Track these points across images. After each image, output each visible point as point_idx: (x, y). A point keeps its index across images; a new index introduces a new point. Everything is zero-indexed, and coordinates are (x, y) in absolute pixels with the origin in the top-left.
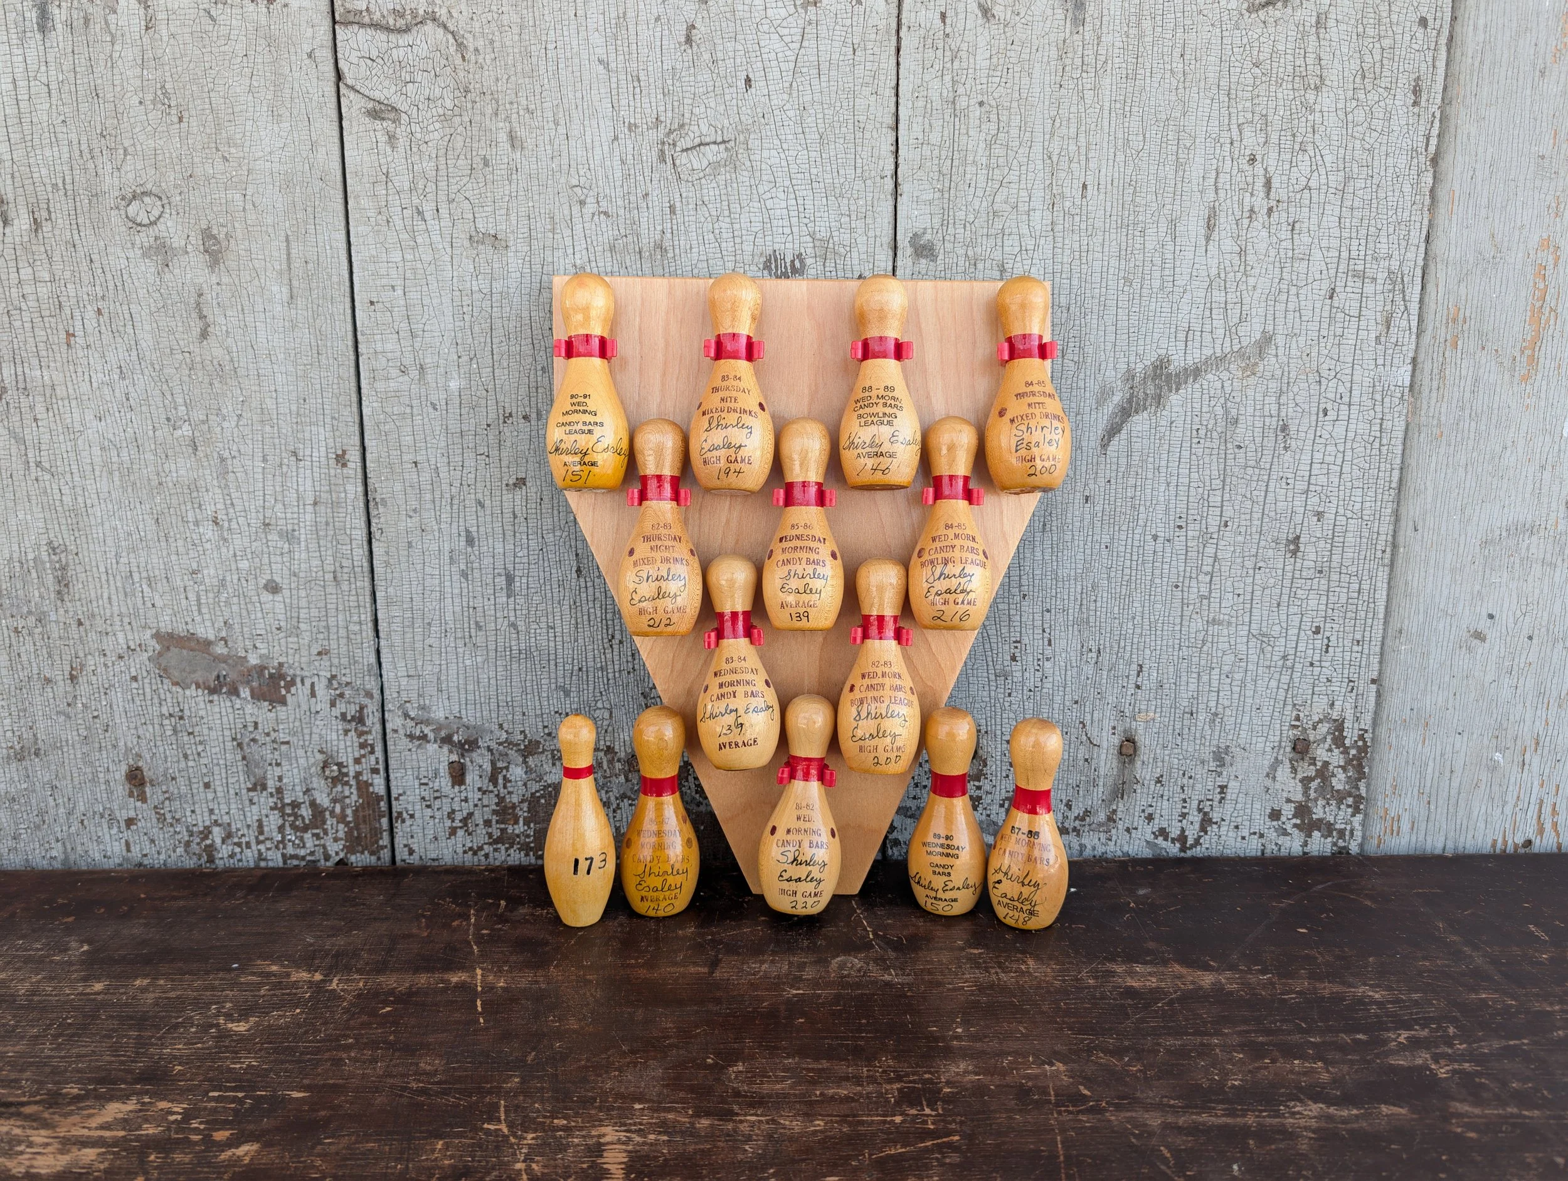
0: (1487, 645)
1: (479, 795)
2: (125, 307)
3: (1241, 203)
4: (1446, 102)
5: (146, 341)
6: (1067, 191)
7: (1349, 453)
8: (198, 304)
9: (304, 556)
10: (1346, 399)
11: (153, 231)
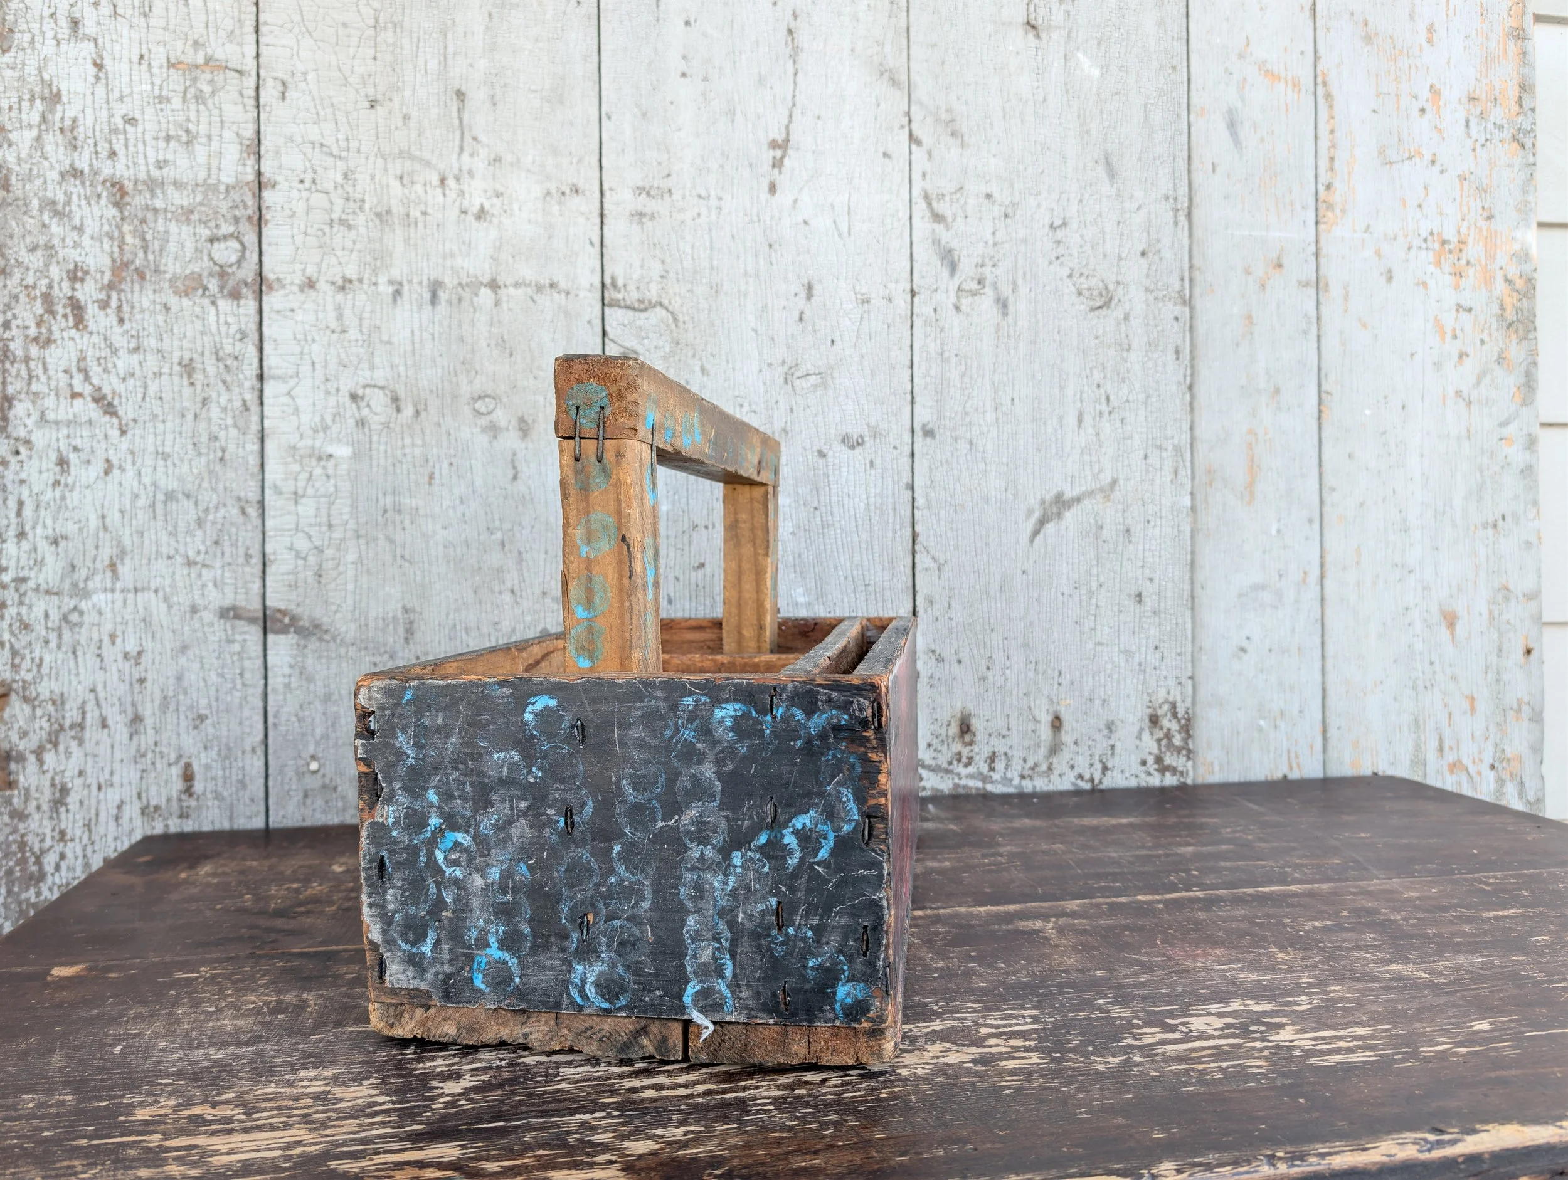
0: (1248, 655)
2: (468, 462)
3: (1095, 409)
4: (1193, 358)
6: (1003, 402)
7: (1163, 545)
8: (513, 461)
10: (1158, 515)
11: (488, 418)
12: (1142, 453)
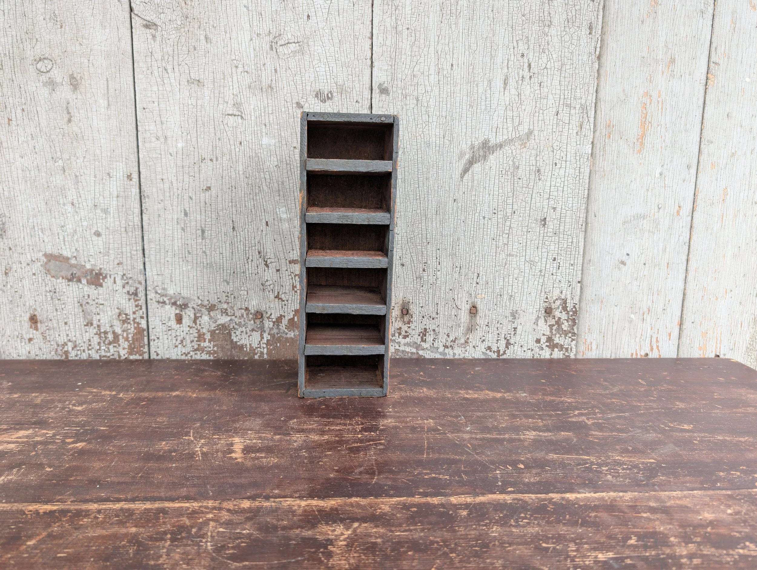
0: (626, 267)
1: (188, 329)
2: (35, 108)
3: (518, 74)
4: (603, 33)
5: (44, 123)
6: (445, 67)
7: (566, 182)
8: (67, 108)
9: (112, 220)
10: (564, 159)
11: (48, 75)
12: (555, 110)
